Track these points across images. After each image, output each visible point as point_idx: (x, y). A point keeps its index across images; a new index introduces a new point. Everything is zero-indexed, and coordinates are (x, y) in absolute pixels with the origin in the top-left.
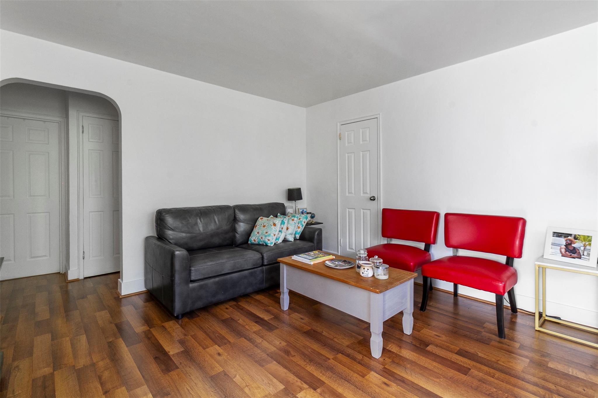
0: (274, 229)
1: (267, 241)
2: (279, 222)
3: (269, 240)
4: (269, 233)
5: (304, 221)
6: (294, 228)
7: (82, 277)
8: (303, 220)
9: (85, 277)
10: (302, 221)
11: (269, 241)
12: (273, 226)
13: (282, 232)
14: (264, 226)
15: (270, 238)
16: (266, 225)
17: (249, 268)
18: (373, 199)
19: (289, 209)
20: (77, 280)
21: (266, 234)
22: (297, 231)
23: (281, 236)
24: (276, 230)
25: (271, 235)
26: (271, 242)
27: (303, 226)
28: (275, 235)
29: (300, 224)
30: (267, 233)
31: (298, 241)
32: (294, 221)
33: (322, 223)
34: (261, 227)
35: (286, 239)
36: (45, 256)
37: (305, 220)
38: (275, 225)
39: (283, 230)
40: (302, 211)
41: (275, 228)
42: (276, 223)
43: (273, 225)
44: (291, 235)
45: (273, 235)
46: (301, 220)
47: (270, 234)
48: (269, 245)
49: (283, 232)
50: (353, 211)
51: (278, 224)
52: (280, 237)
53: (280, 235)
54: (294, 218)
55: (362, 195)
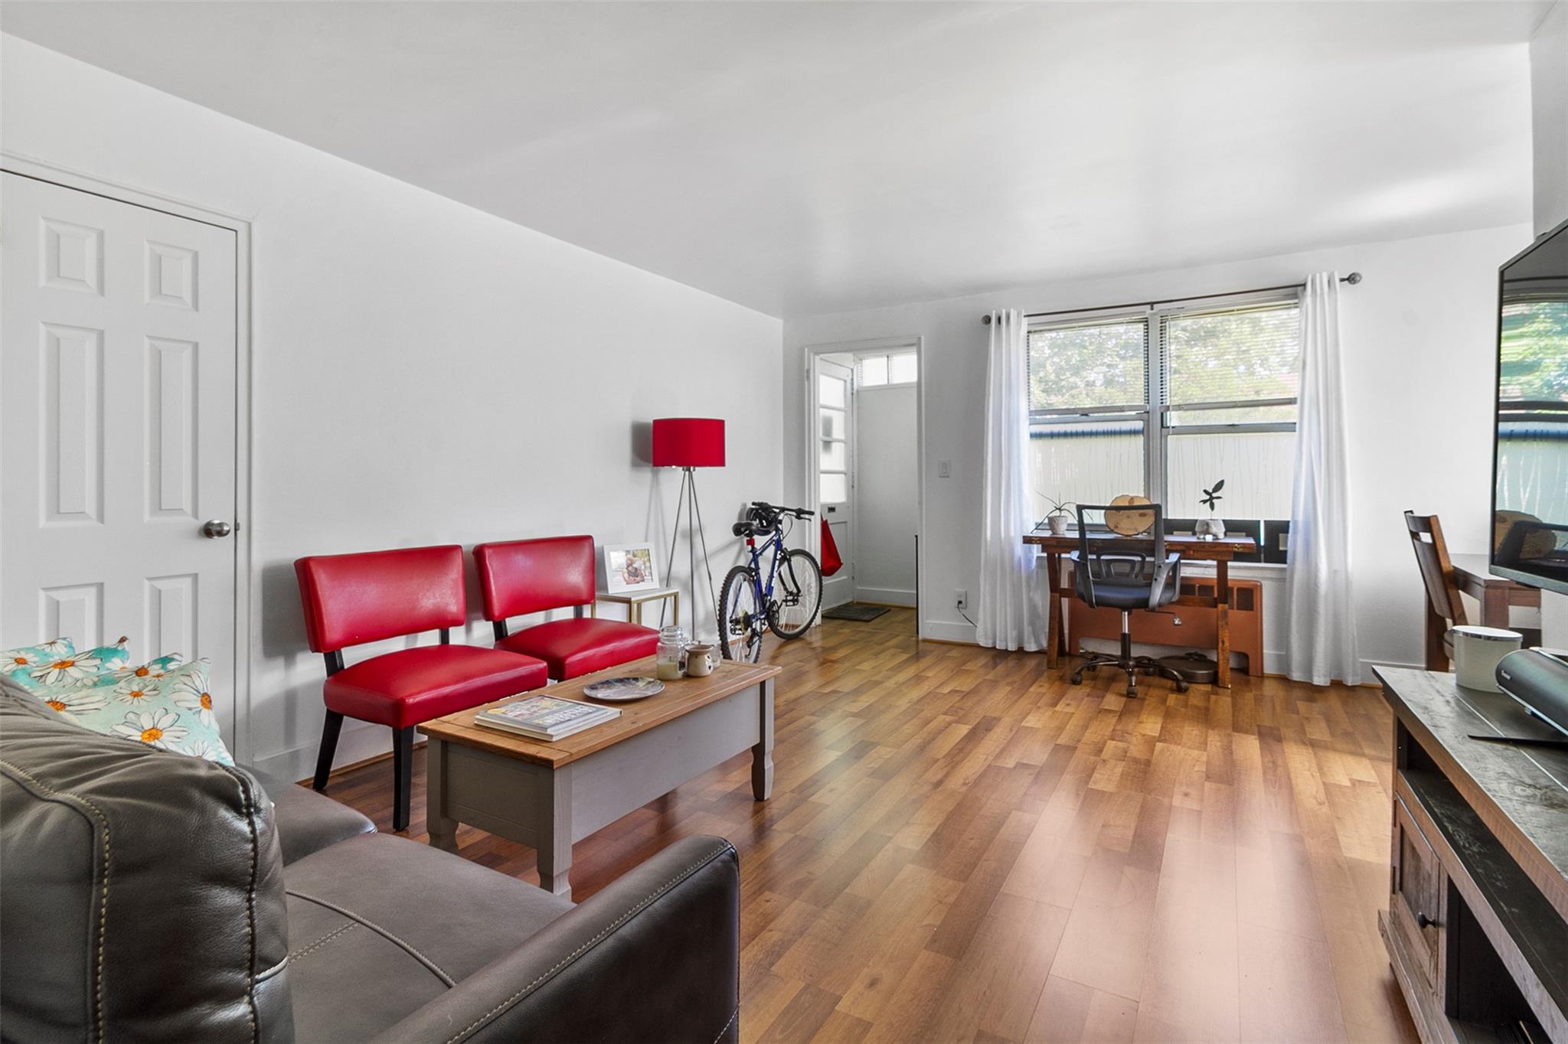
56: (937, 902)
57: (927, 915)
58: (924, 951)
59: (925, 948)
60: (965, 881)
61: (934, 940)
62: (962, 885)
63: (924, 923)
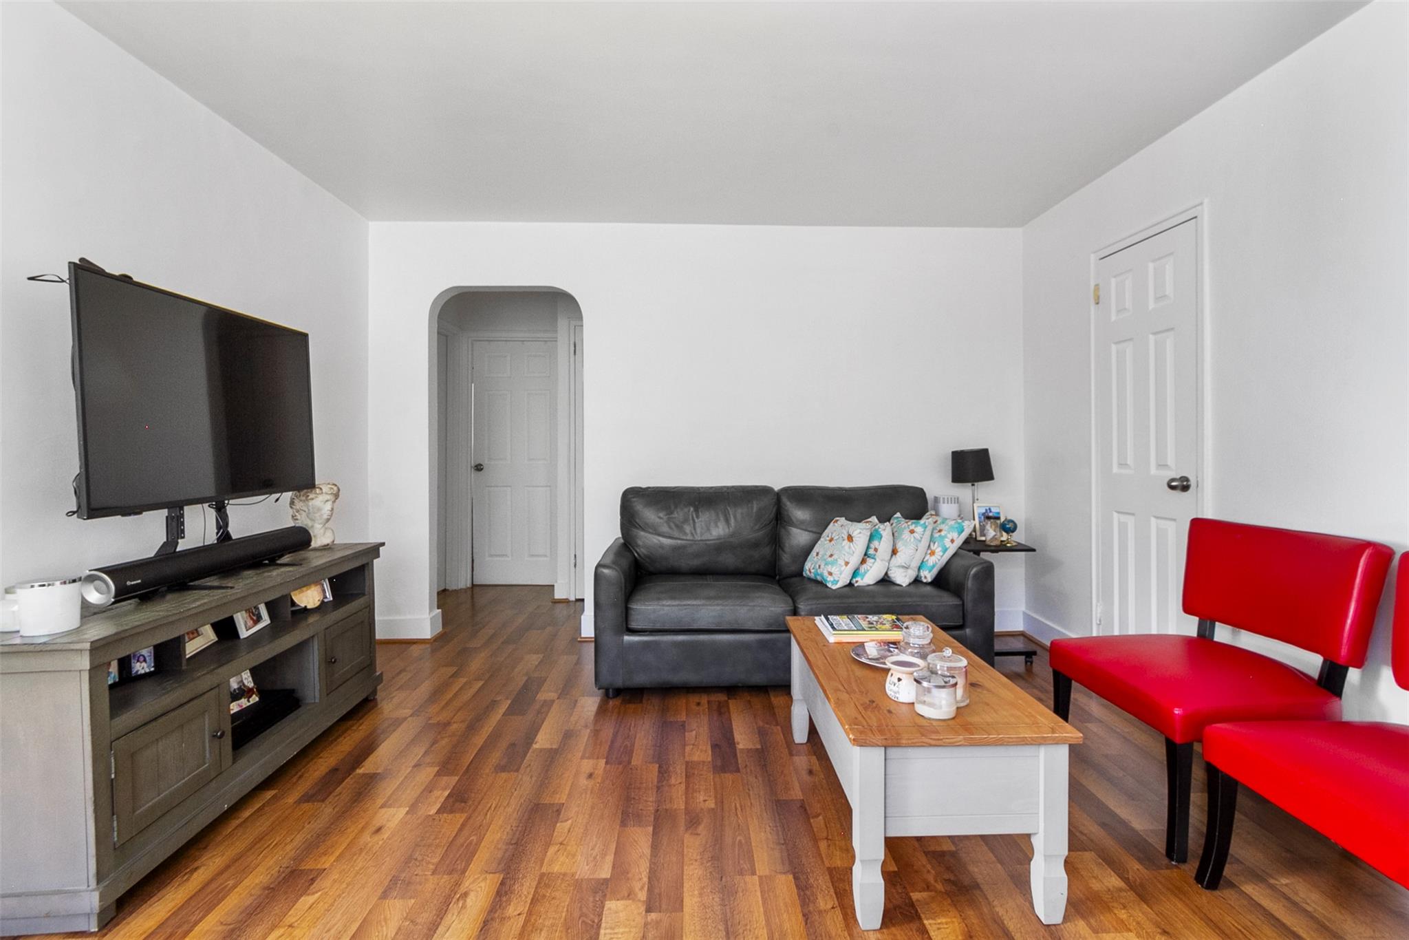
0: (846, 547)
1: (826, 574)
2: (860, 533)
3: (830, 574)
4: (835, 557)
5: (951, 538)
6: (912, 551)
7: (572, 598)
8: (949, 535)
9: (577, 598)
10: (945, 536)
11: (830, 577)
12: (846, 541)
13: (875, 559)
14: (831, 541)
15: (833, 570)
16: (835, 538)
17: (756, 628)
18: (1183, 485)
19: (944, 503)
20: (566, 601)
21: (830, 559)
22: (927, 560)
23: (871, 567)
24: (851, 552)
25: (839, 563)
26: (834, 580)
27: (945, 550)
28: (847, 564)
29: (936, 543)
30: (831, 556)
31: (929, 588)
32: (915, 534)
33: (1034, 550)
34: (826, 540)
35: (889, 577)
36: (546, 556)
37: (955, 535)
38: (850, 538)
39: (877, 554)
40: (984, 511)
41: (850, 547)
42: (855, 534)
43: (846, 538)
44: (902, 570)
45: (843, 563)
46: (943, 533)
47: (836, 560)
48: (829, 585)
49: (877, 559)
50: (1130, 521)
51: (859, 537)
52: (868, 571)
53: (871, 565)
54: (915, 527)
55: (1153, 470)
56: (565, 842)
57: (570, 829)
58: (564, 802)
59: (563, 804)
60: (542, 875)
61: (558, 812)
62: (544, 870)
63: (570, 821)
